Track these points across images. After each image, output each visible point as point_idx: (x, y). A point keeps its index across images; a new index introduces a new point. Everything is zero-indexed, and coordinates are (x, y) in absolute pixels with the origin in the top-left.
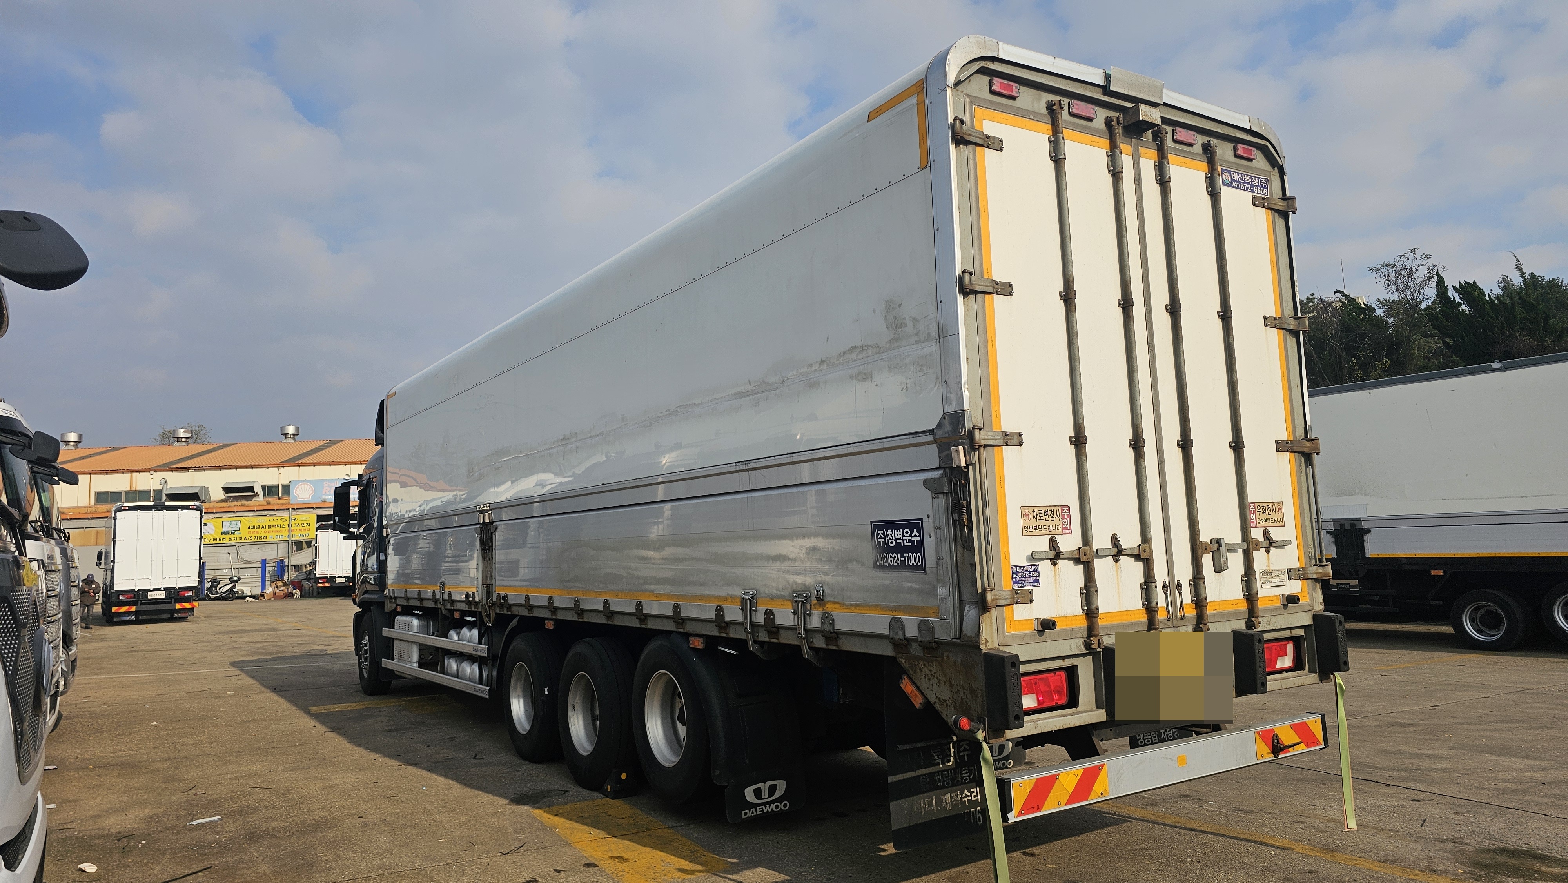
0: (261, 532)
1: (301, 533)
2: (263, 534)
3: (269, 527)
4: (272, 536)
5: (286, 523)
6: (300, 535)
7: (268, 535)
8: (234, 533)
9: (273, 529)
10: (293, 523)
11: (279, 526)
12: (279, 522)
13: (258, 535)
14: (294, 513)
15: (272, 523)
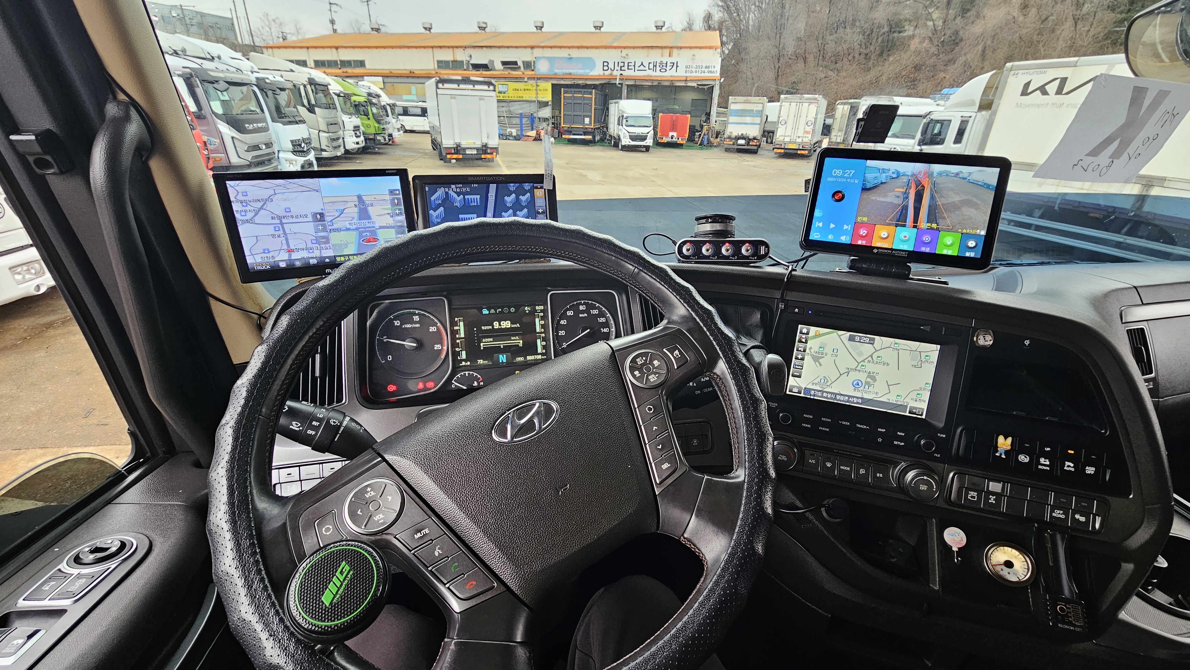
0: (520, 94)
1: (543, 96)
2: (521, 96)
3: (525, 90)
4: (527, 96)
5: (535, 88)
6: (542, 97)
7: (524, 96)
8: (504, 93)
9: (526, 91)
10: (538, 88)
11: (530, 90)
12: (529, 87)
13: (518, 95)
14: (538, 81)
15: (526, 88)
